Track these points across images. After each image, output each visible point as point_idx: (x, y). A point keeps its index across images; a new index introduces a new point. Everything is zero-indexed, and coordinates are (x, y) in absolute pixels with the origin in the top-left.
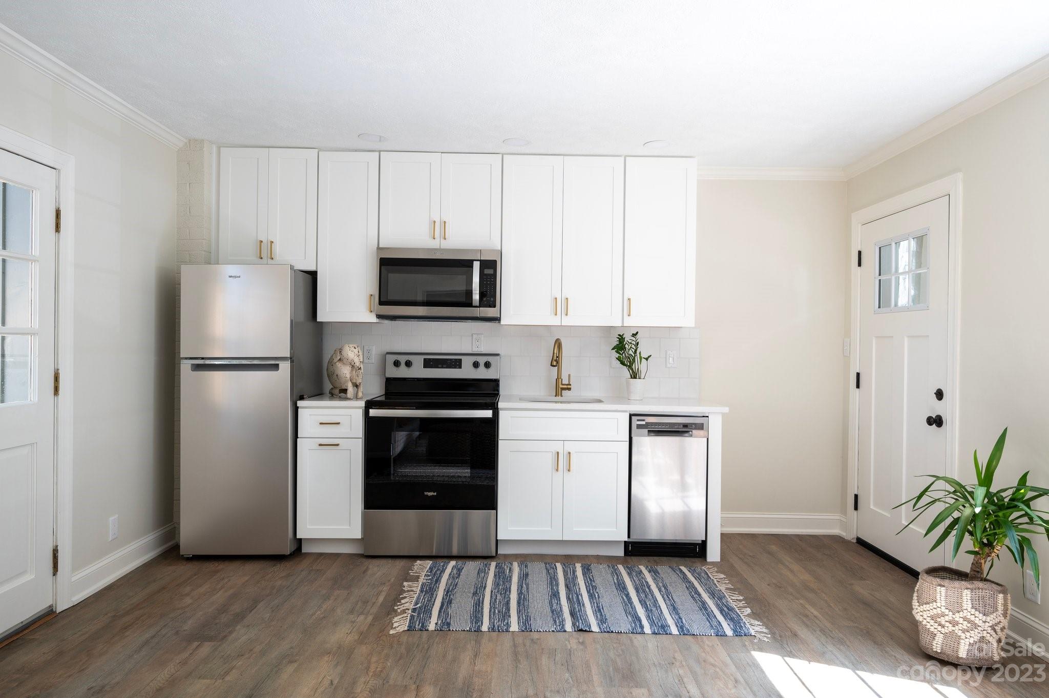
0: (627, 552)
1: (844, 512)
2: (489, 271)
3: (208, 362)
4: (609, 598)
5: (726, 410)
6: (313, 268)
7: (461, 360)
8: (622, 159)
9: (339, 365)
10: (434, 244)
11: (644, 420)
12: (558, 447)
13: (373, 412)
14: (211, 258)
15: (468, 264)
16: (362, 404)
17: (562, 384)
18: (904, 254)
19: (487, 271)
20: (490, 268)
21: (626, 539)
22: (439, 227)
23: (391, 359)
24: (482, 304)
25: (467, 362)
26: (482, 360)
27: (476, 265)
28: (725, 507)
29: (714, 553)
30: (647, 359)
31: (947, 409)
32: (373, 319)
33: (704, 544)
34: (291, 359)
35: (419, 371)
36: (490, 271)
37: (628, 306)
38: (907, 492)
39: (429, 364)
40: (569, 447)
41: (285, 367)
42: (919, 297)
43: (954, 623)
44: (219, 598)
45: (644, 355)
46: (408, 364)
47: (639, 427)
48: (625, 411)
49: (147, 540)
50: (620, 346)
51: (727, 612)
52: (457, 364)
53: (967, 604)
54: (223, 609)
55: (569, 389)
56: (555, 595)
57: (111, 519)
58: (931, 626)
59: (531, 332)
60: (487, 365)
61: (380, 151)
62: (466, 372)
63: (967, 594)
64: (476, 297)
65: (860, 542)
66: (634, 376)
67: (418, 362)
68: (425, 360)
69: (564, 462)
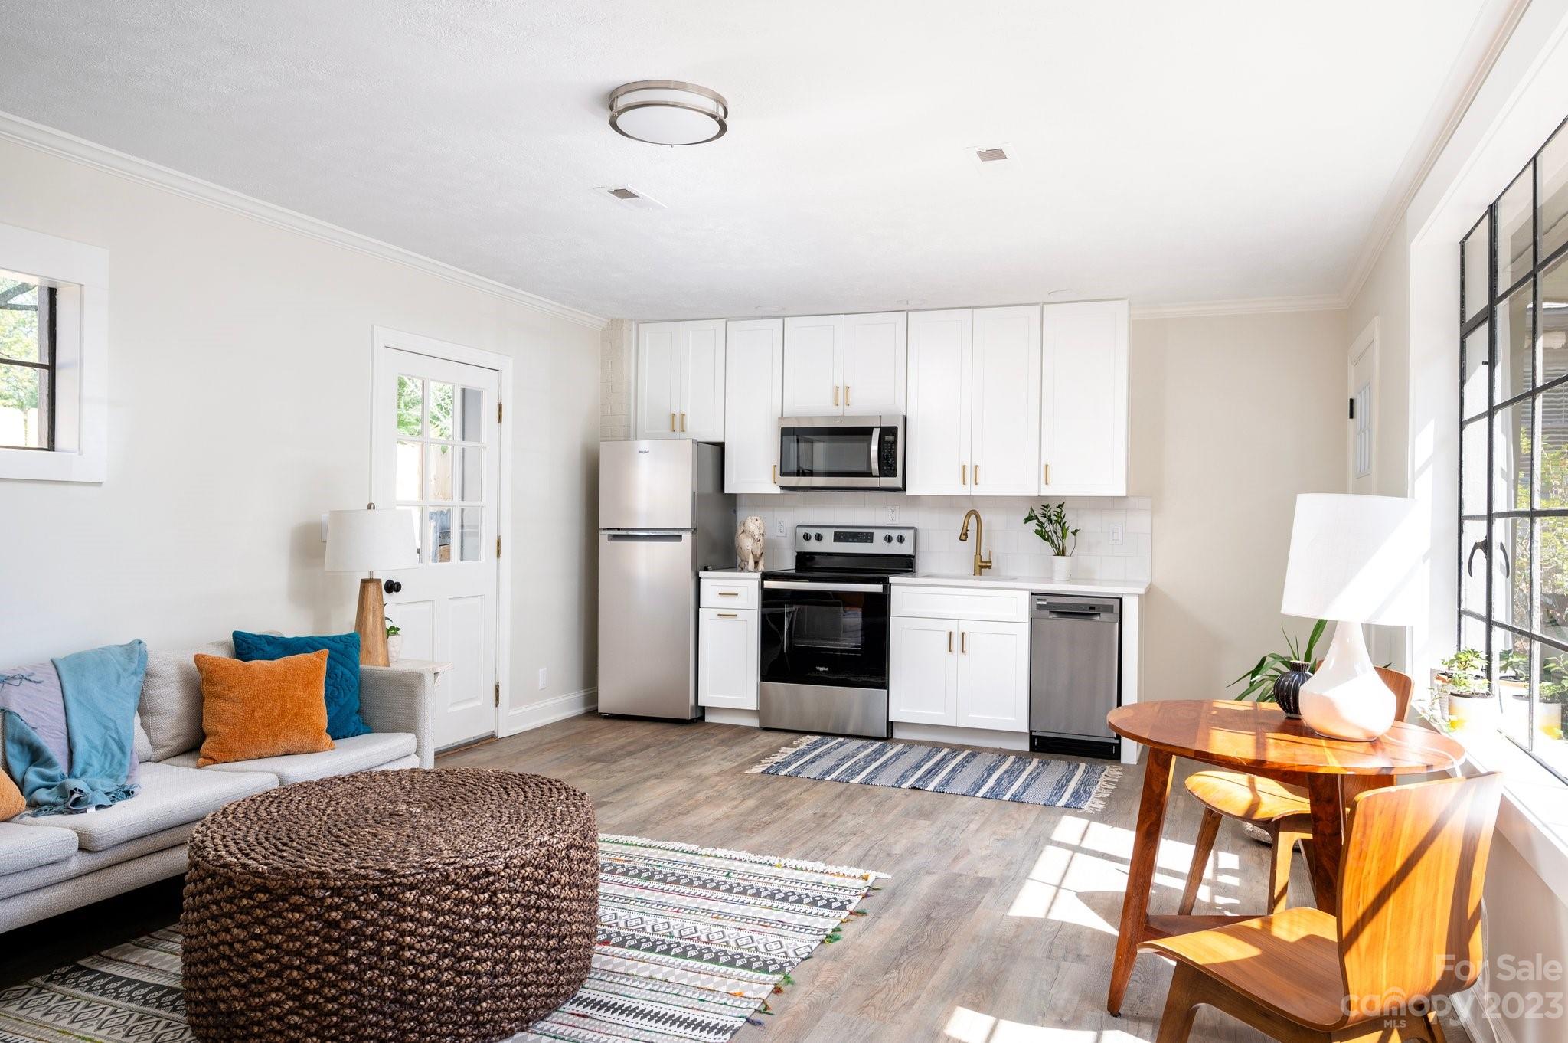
0: (1032, 748)
2: (888, 438)
3: (631, 533)
4: (970, 773)
5: (1142, 591)
6: (720, 440)
7: (872, 533)
8: (1038, 308)
9: (741, 537)
10: (836, 411)
11: (1045, 600)
12: (952, 626)
13: (770, 584)
14: (629, 435)
15: (868, 431)
16: (758, 575)
17: (981, 562)
19: (886, 439)
20: (890, 433)
21: (1028, 730)
22: (842, 393)
23: (801, 532)
24: (883, 473)
25: (879, 536)
26: (894, 534)
27: (876, 433)
29: (1130, 757)
30: (1074, 533)
32: (778, 490)
34: (694, 530)
35: (829, 545)
36: (890, 439)
37: (1045, 473)
39: (839, 537)
40: (965, 627)
41: (687, 537)
44: (621, 742)
45: (1073, 529)
46: (819, 537)
47: (1042, 607)
48: (1027, 590)
49: (573, 696)
52: (868, 538)
54: (622, 747)
55: (990, 567)
56: (917, 767)
57: (541, 670)
59: (940, 503)
60: (901, 540)
61: (784, 317)
62: (879, 546)
64: (875, 466)
66: (1061, 552)
67: (828, 535)
68: (835, 533)
69: (957, 643)
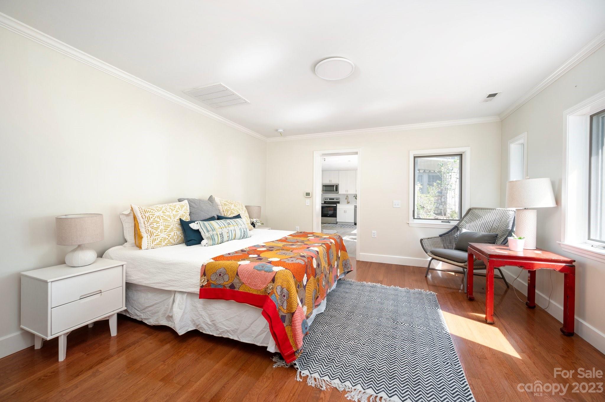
0: (355, 224)
10: (330, 183)
11: (356, 206)
12: (344, 210)
13: (322, 205)
15: (334, 186)
17: (348, 202)
20: (337, 187)
21: (354, 222)
22: (331, 181)
23: (325, 199)
25: (335, 199)
32: (322, 193)
35: (329, 200)
37: (356, 191)
39: (330, 199)
40: (346, 210)
46: (327, 199)
48: (354, 205)
52: (334, 199)
59: (343, 195)
60: (338, 199)
62: (335, 200)
64: (335, 190)
67: (328, 199)
69: (345, 212)
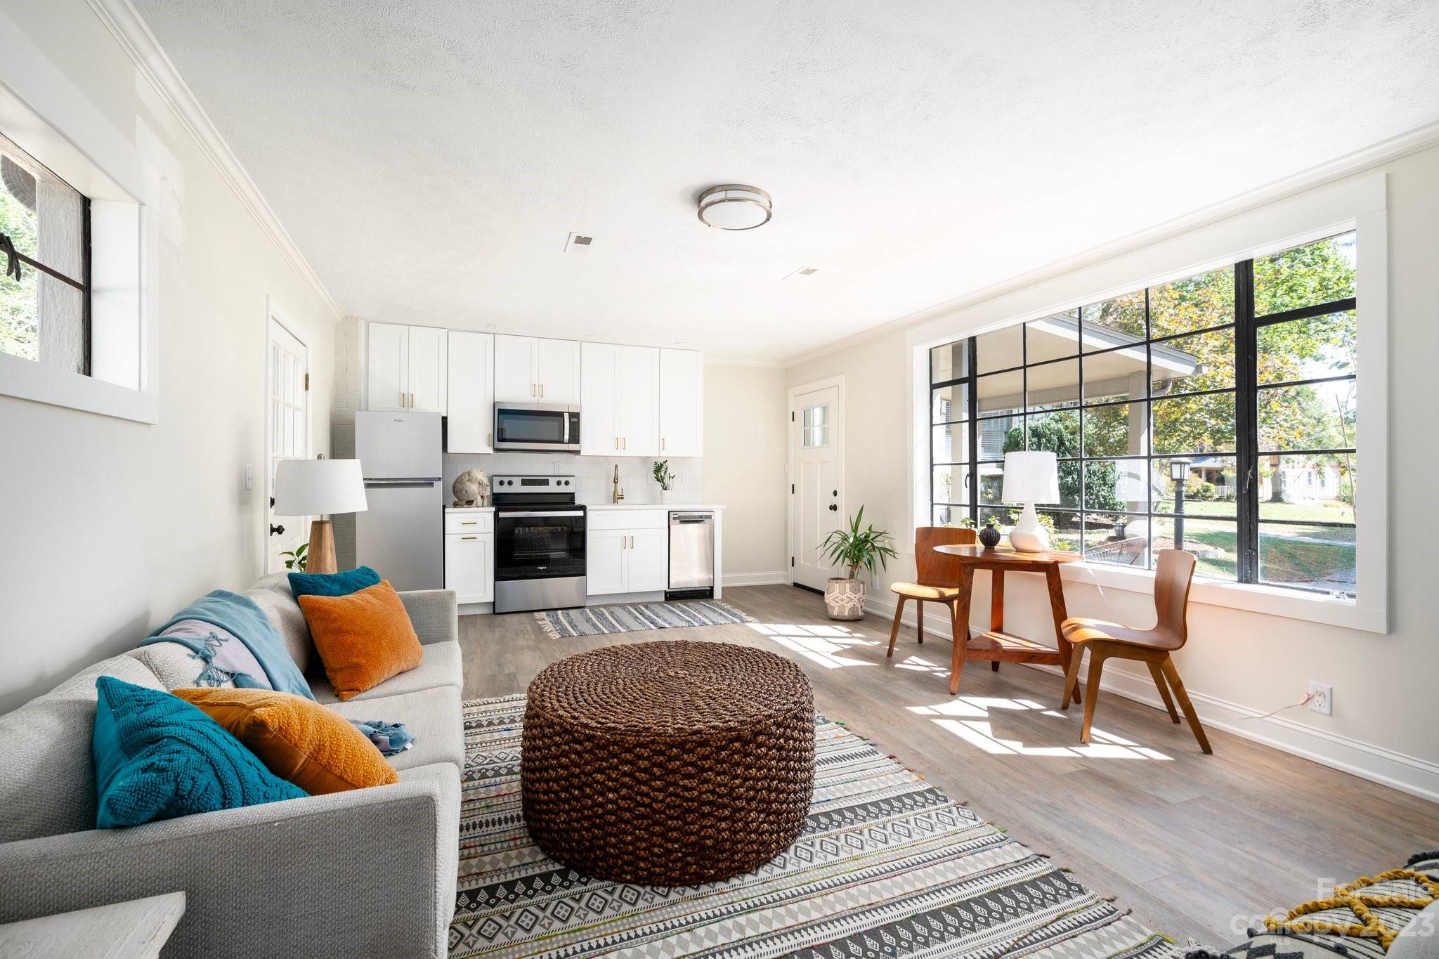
0: (667, 598)
1: (786, 569)
2: (574, 420)
3: (378, 482)
4: (668, 616)
5: (724, 507)
6: (443, 414)
7: (549, 479)
8: (658, 349)
9: (468, 483)
10: (535, 400)
11: (676, 514)
12: (625, 533)
13: (498, 514)
14: (361, 405)
15: (561, 415)
16: (493, 509)
17: (619, 494)
18: (817, 414)
19: (573, 420)
20: (575, 416)
21: (667, 589)
22: (538, 389)
23: (496, 480)
24: (570, 442)
25: (553, 481)
26: (563, 480)
27: (566, 416)
28: (724, 571)
29: (718, 594)
30: (674, 477)
31: (839, 501)
32: (490, 451)
33: (712, 588)
34: (443, 479)
35: (518, 488)
36: (576, 420)
37: (663, 443)
38: (820, 540)
39: (524, 483)
40: (633, 533)
41: (439, 484)
42: (824, 440)
43: (842, 600)
45: (672, 474)
46: (510, 483)
47: (674, 518)
48: (664, 509)
50: (658, 468)
51: (734, 615)
52: (546, 483)
53: (848, 590)
55: (622, 498)
56: (636, 618)
58: (833, 604)
59: (597, 460)
60: (567, 483)
61: (494, 334)
62: (552, 488)
63: (848, 585)
64: (567, 437)
65: (796, 585)
66: (666, 487)
67: (517, 481)
68: (522, 480)
69: (629, 543)
